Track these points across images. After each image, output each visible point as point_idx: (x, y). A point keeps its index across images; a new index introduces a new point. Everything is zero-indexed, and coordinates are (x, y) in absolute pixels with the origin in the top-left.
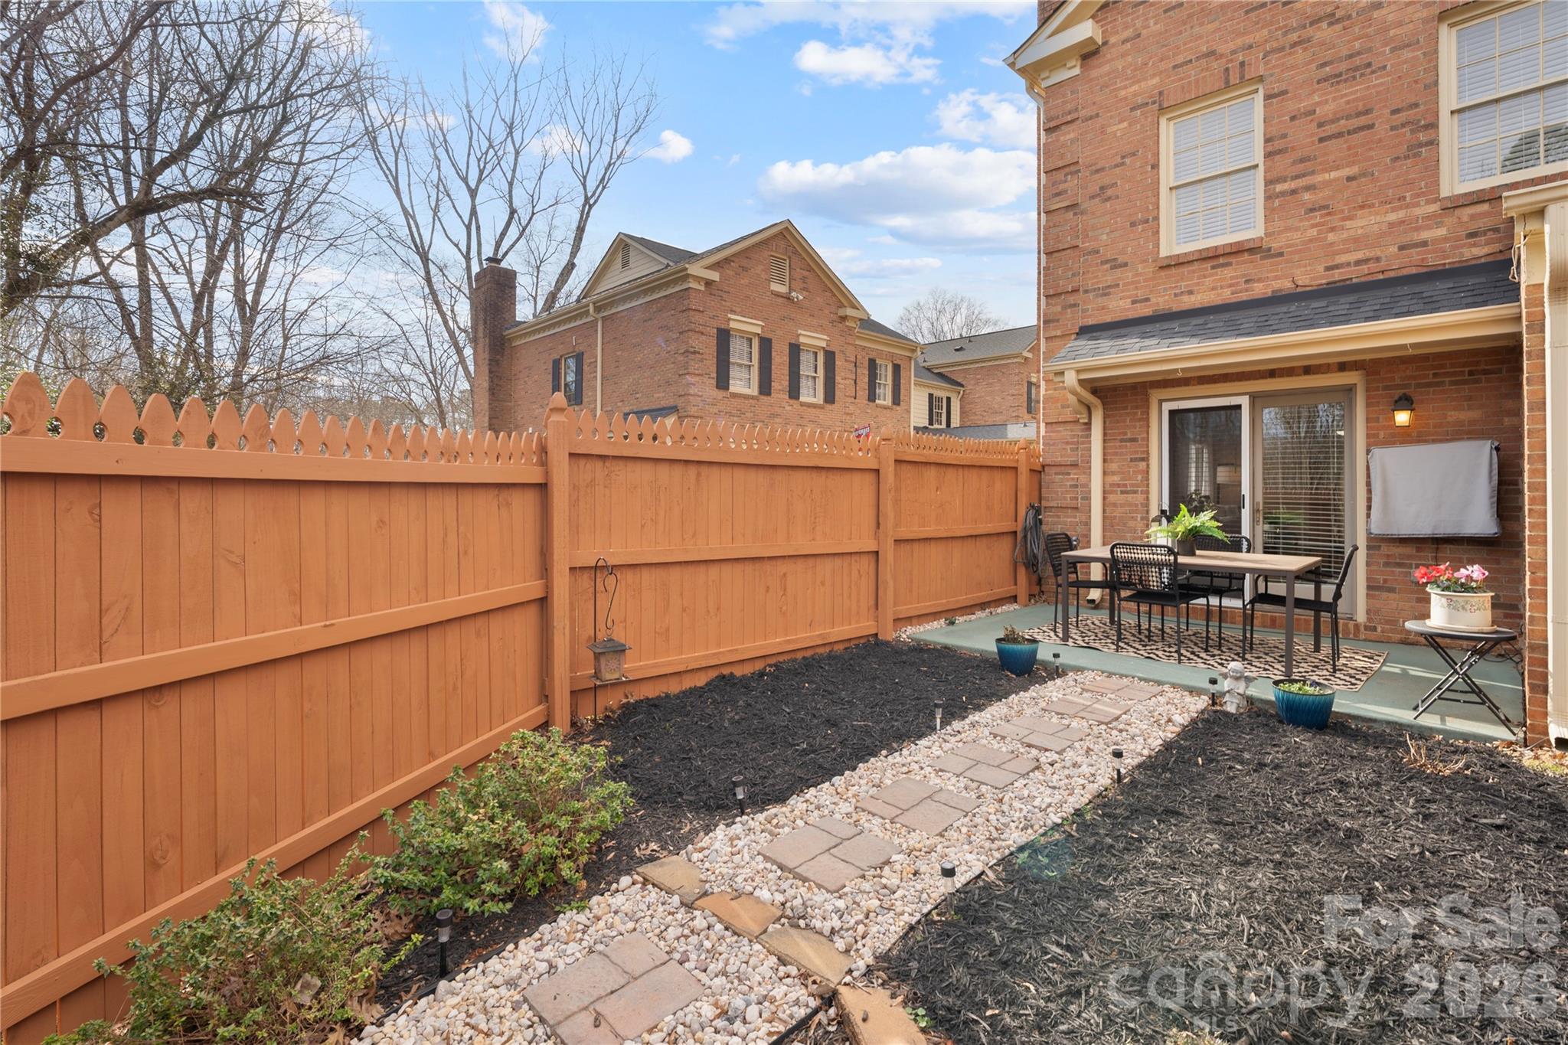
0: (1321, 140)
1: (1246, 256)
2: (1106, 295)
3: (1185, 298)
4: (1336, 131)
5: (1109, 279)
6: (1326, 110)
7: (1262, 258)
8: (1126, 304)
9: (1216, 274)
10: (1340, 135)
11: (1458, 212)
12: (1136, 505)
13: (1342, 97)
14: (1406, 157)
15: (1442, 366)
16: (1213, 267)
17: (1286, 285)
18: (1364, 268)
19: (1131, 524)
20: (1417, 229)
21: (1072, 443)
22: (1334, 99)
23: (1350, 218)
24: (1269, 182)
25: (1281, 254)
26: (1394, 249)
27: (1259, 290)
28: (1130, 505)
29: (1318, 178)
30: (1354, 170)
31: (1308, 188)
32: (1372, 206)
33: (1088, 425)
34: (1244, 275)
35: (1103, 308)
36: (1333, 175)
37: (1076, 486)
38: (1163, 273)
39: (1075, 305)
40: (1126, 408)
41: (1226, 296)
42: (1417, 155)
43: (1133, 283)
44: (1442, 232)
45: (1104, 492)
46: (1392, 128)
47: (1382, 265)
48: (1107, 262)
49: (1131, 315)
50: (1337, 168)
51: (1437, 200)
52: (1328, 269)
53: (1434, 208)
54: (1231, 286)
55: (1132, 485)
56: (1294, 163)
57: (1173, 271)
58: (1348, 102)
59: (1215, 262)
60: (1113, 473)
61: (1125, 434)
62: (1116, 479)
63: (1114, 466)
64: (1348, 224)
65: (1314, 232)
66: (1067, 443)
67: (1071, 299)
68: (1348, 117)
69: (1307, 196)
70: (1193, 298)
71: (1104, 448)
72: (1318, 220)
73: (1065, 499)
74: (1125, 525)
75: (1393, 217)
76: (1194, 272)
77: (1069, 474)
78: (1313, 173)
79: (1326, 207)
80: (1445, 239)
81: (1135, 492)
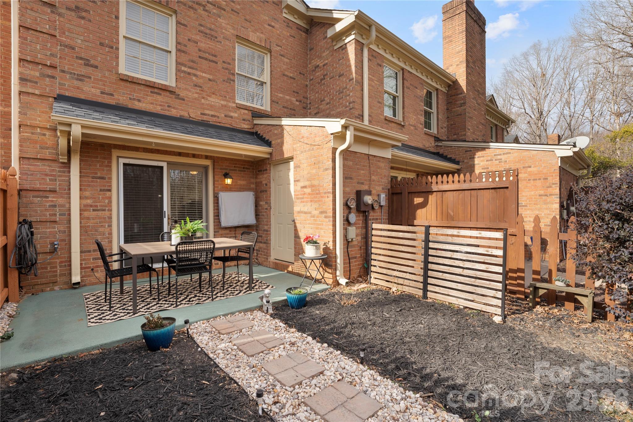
0: (200, 57)
1: (168, 94)
2: (80, 80)
3: (136, 103)
4: (205, 57)
5: (84, 70)
6: (202, 45)
7: (176, 98)
8: (98, 92)
9: (153, 96)
10: (206, 59)
11: (240, 110)
12: (104, 218)
13: (208, 44)
14: (227, 82)
15: (236, 164)
16: (151, 92)
17: (185, 114)
18: (214, 119)
19: (101, 230)
20: (230, 111)
21: (51, 175)
22: (205, 43)
23: (210, 96)
24: (178, 63)
25: (184, 100)
26: (223, 115)
27: (174, 113)
28: (100, 218)
29: (199, 73)
30: (211, 77)
31: (195, 75)
32: (216, 95)
33: (68, 165)
34: (167, 103)
35: (78, 88)
36: (204, 75)
37: (55, 206)
38: (122, 83)
39: (53, 77)
40: (97, 157)
41: (158, 109)
42: (230, 83)
43: (101, 80)
44: (236, 115)
45: (81, 210)
46: (223, 68)
47: (219, 120)
48: (81, 59)
49: (100, 100)
50: (205, 73)
51: (234, 103)
52: (202, 114)
53: (234, 105)
54: (161, 105)
55: (101, 206)
56: (189, 61)
57: (128, 85)
58: (209, 48)
59: (152, 90)
60: (87, 198)
61: (96, 173)
62: (89, 202)
63: (87, 194)
64: (209, 98)
65: (196, 96)
66: (47, 175)
67: (50, 72)
68: (209, 54)
69: (194, 78)
70: (140, 104)
71: (80, 181)
72: (198, 91)
73: (45, 215)
74: (96, 231)
75: (223, 102)
76: (141, 90)
77: (47, 197)
78: (196, 69)
79: (200, 87)
80: (237, 118)
81: (104, 210)
